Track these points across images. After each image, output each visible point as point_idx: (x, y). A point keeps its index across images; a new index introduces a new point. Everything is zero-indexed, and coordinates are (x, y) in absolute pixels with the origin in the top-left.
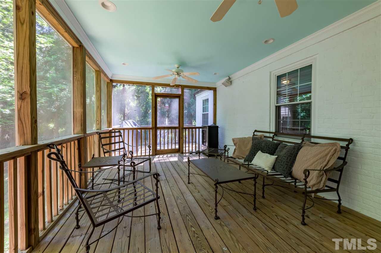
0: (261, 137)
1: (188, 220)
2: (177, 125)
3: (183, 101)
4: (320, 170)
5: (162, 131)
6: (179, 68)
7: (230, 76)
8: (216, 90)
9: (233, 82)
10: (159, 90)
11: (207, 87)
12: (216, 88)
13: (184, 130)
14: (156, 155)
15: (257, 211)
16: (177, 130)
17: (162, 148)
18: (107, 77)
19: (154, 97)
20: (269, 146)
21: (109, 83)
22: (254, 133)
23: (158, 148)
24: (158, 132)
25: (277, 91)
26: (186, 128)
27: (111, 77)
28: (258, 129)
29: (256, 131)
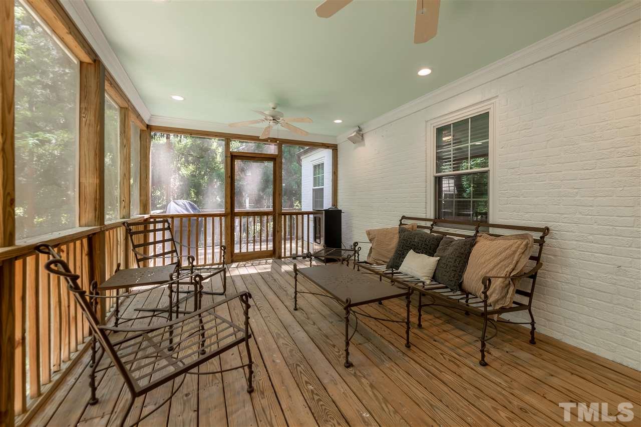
0: (413, 226)
1: (301, 372)
2: (271, 209)
3: (281, 168)
4: (505, 278)
5: (244, 220)
6: (276, 110)
8: (337, 149)
9: (365, 136)
10: (237, 146)
11: (323, 144)
12: (337, 145)
13: (283, 216)
14: (233, 262)
15: (411, 348)
16: (270, 217)
17: (244, 250)
18: (142, 120)
19: (229, 159)
20: (425, 241)
21: (143, 130)
22: (401, 221)
23: (237, 251)
24: (237, 221)
25: (437, 152)
26: (285, 214)
27: (149, 120)
28: (407, 215)
29: (404, 217)
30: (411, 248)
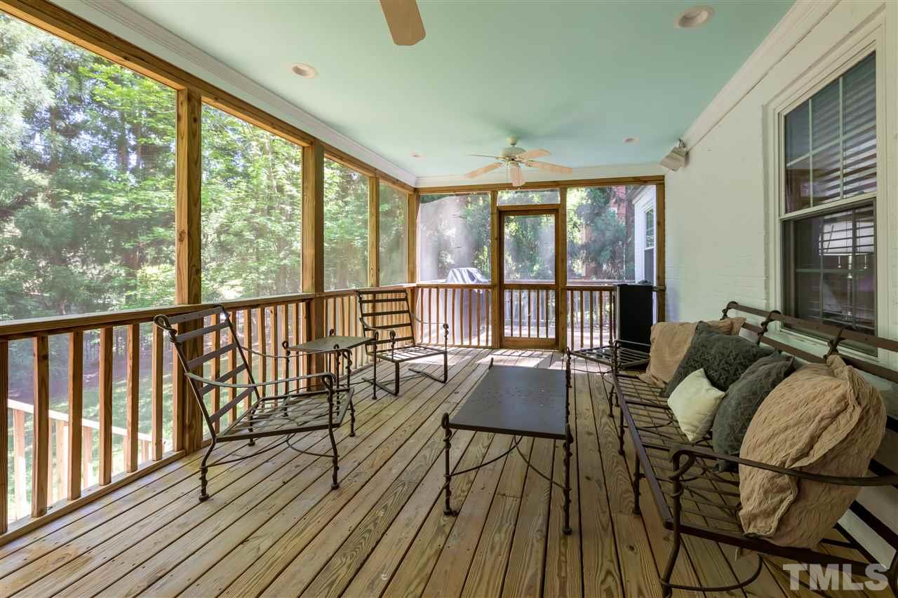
0: (732, 324)
2: (552, 282)
3: (564, 222)
5: (516, 293)
6: (516, 146)
7: (683, 139)
8: (664, 184)
10: (505, 198)
11: (634, 178)
12: (664, 176)
13: (569, 292)
14: (501, 347)
16: (552, 293)
17: (516, 333)
18: (403, 185)
19: (496, 217)
21: (411, 195)
22: (725, 312)
23: (507, 331)
24: (507, 294)
26: (572, 289)
27: (416, 184)
29: (733, 305)
30: (702, 366)
